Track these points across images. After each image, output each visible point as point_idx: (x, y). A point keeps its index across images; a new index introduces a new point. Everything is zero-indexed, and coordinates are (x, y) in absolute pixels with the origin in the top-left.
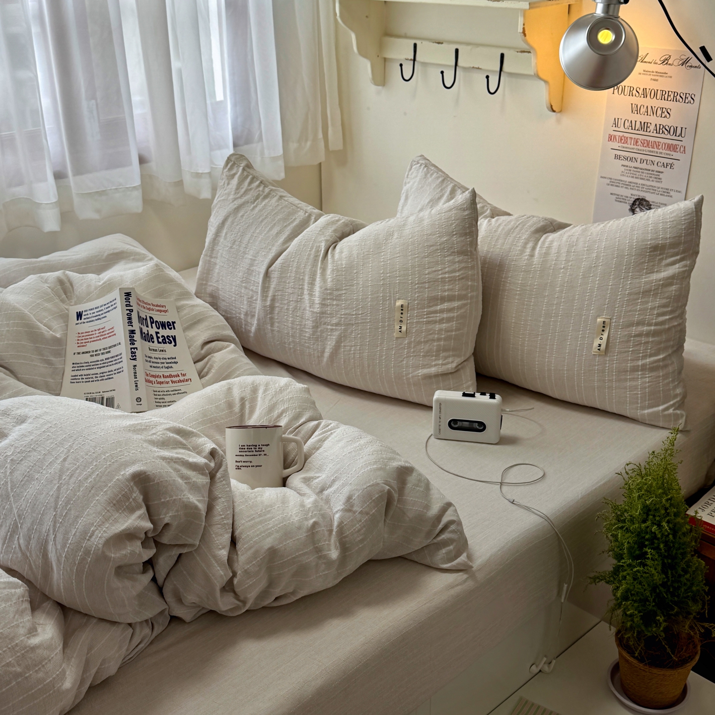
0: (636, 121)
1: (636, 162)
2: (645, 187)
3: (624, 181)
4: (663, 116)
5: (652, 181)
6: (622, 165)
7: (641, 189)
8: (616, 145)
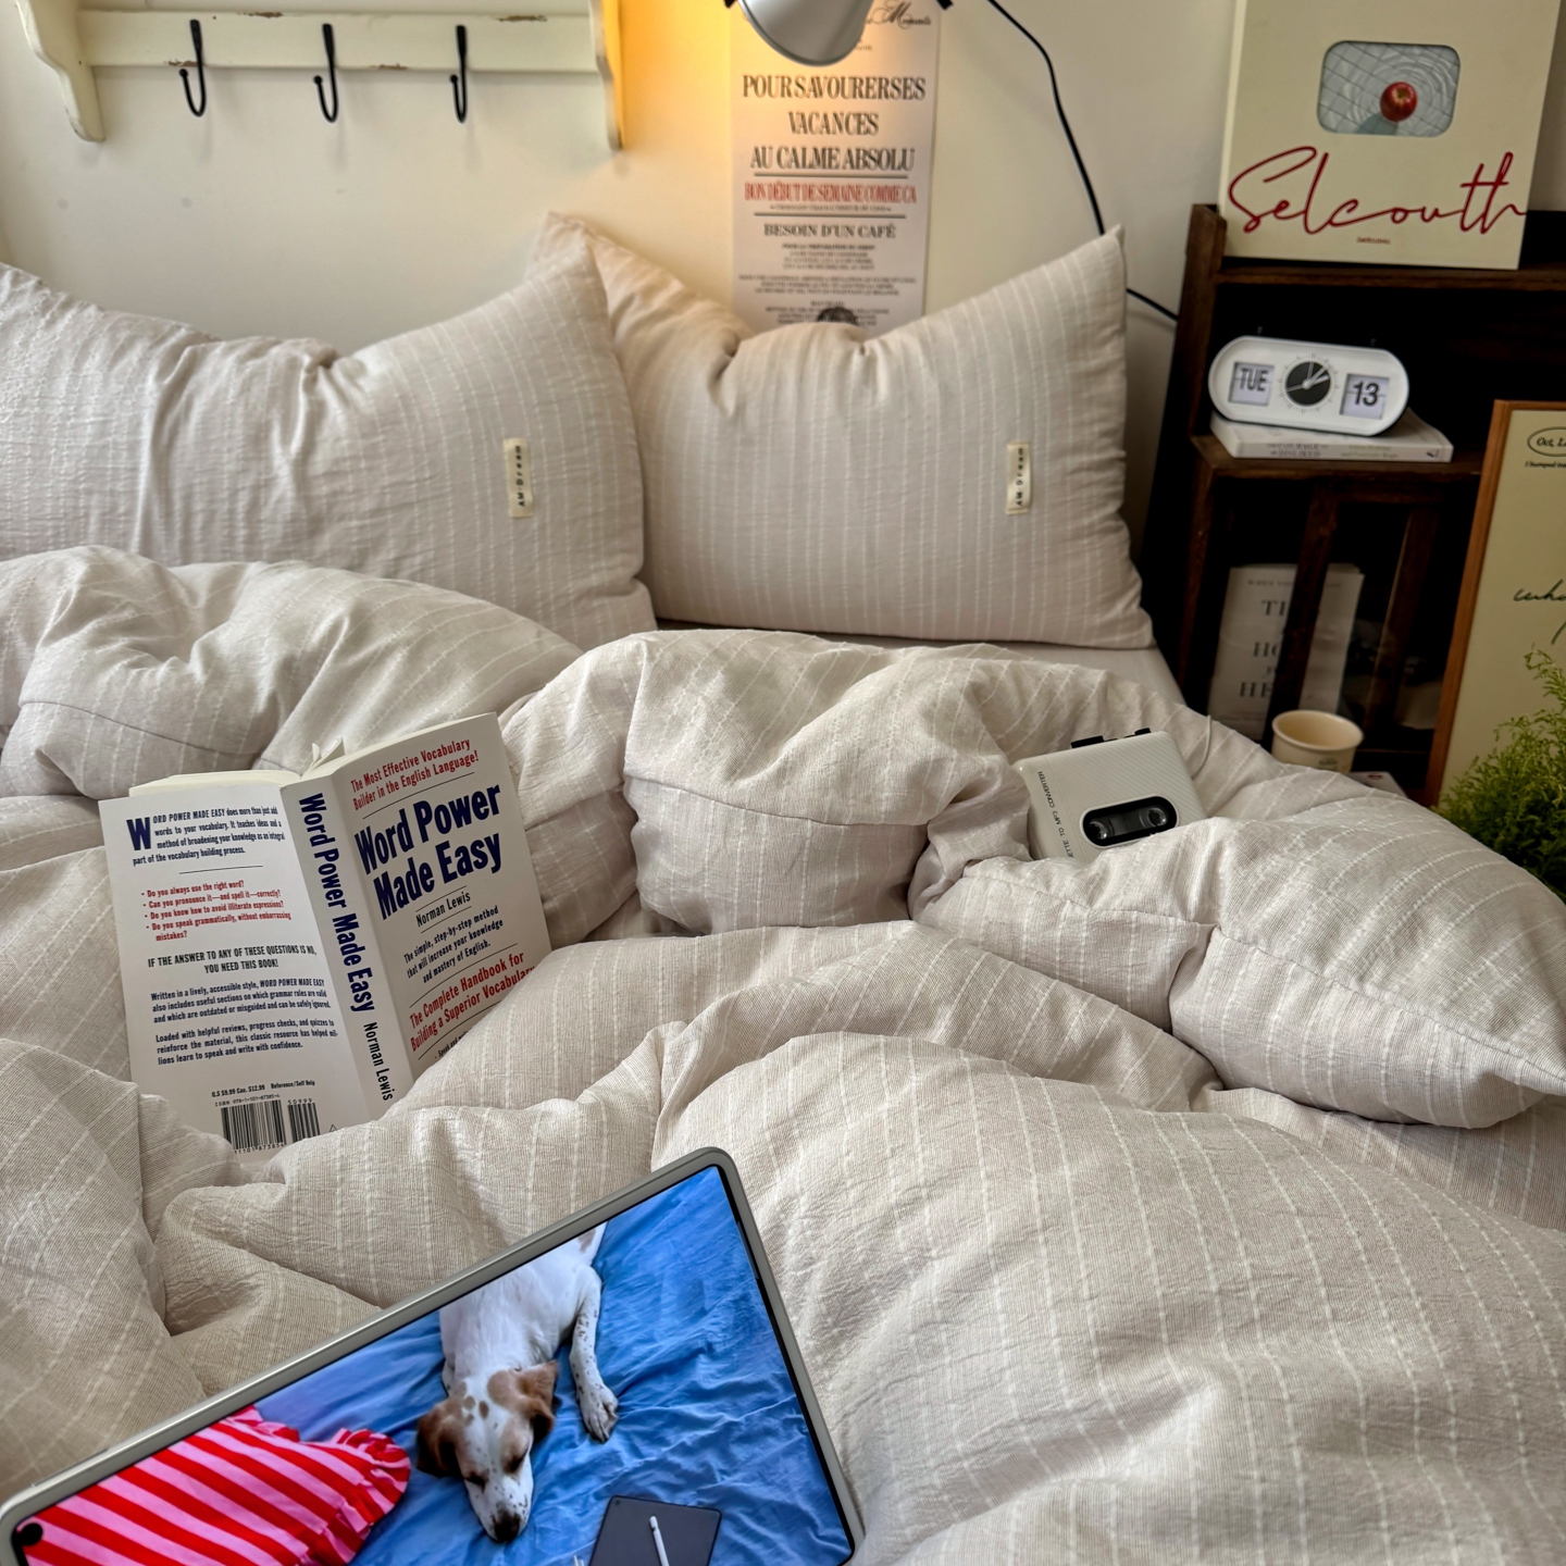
0: (804, 150)
1: (814, 232)
2: (841, 283)
3: (792, 278)
4: (862, 129)
5: (854, 268)
6: (786, 246)
7: (831, 288)
8: (764, 204)
